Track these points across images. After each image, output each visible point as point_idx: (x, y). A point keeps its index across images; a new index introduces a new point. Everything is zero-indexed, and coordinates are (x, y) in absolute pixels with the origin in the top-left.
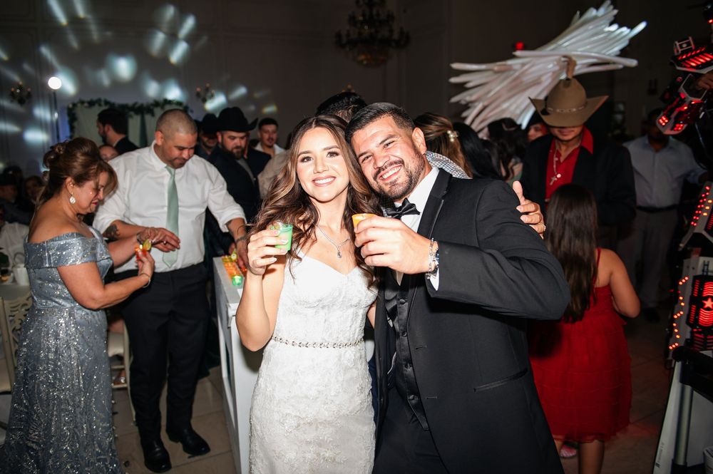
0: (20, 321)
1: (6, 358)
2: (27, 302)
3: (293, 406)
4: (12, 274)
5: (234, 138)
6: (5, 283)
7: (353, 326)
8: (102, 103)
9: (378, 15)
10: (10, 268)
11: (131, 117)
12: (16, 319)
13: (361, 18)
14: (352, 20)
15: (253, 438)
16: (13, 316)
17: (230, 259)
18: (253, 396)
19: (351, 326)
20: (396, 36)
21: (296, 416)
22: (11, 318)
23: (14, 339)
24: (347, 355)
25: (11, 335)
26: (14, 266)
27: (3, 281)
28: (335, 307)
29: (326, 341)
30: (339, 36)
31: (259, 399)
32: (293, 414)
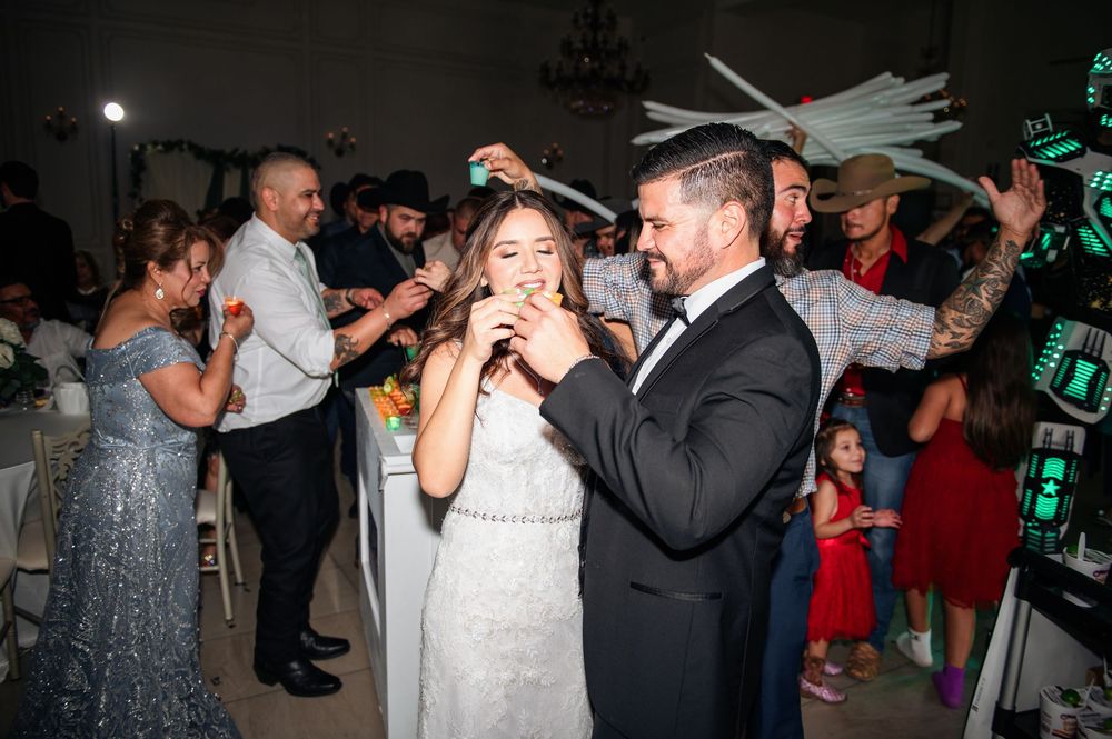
0: (67, 468)
1: (42, 519)
2: (77, 440)
3: (483, 604)
4: (52, 397)
5: (408, 218)
6: (41, 410)
7: (568, 491)
8: (185, 146)
9: (605, 42)
10: (48, 389)
11: (228, 169)
12: (61, 463)
13: (580, 45)
14: (567, 48)
15: (426, 650)
16: (57, 460)
17: (382, 390)
18: (427, 592)
19: (564, 491)
20: (629, 76)
21: (487, 619)
22: (53, 462)
23: (56, 494)
24: (561, 533)
25: (53, 487)
26: (55, 386)
27: (37, 407)
28: (540, 463)
29: (530, 513)
30: (545, 69)
31: (436, 595)
32: (484, 617)
